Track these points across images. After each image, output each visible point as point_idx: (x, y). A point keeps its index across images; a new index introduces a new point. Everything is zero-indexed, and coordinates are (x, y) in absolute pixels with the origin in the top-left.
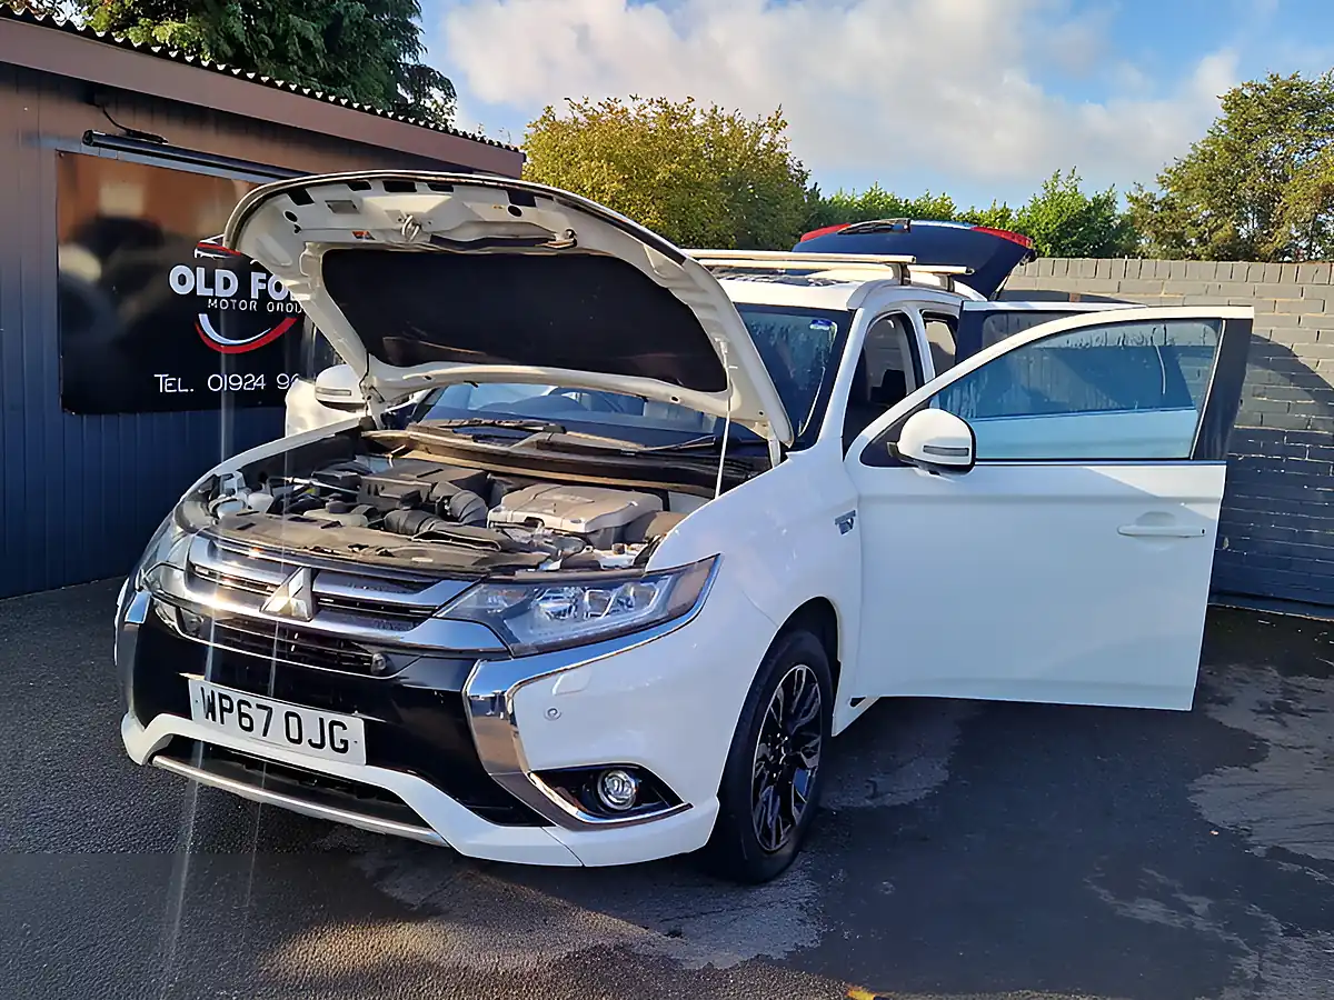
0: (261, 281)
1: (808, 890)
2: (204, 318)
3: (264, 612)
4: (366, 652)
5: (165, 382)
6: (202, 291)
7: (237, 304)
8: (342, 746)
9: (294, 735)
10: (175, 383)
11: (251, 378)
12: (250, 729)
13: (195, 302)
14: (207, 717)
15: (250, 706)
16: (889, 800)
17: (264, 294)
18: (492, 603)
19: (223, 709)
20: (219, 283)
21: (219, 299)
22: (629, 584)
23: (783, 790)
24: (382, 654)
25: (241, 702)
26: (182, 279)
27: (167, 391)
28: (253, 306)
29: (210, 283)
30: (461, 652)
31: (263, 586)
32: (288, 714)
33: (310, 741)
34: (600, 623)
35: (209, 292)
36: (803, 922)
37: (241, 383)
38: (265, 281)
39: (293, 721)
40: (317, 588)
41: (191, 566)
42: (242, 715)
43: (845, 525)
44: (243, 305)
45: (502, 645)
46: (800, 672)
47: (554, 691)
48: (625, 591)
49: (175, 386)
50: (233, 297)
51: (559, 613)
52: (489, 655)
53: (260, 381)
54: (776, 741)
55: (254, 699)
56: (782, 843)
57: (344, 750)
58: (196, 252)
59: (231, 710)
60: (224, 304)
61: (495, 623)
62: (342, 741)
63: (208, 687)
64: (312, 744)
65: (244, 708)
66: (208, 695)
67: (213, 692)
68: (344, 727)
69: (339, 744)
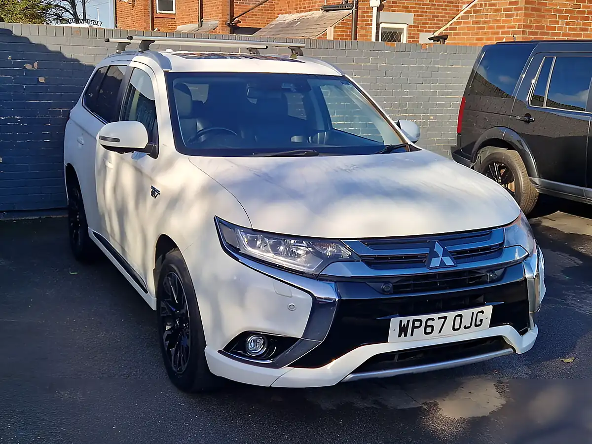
3: (429, 269)
8: (480, 323)
9: (457, 326)
12: (431, 333)
14: (401, 336)
15: (434, 320)
19: (414, 327)
25: (428, 320)
32: (456, 317)
42: (427, 327)
55: (435, 316)
59: (420, 326)
63: (405, 319)
64: (465, 328)
65: (430, 323)
66: (404, 324)
67: (409, 321)
68: (482, 312)
69: (478, 323)
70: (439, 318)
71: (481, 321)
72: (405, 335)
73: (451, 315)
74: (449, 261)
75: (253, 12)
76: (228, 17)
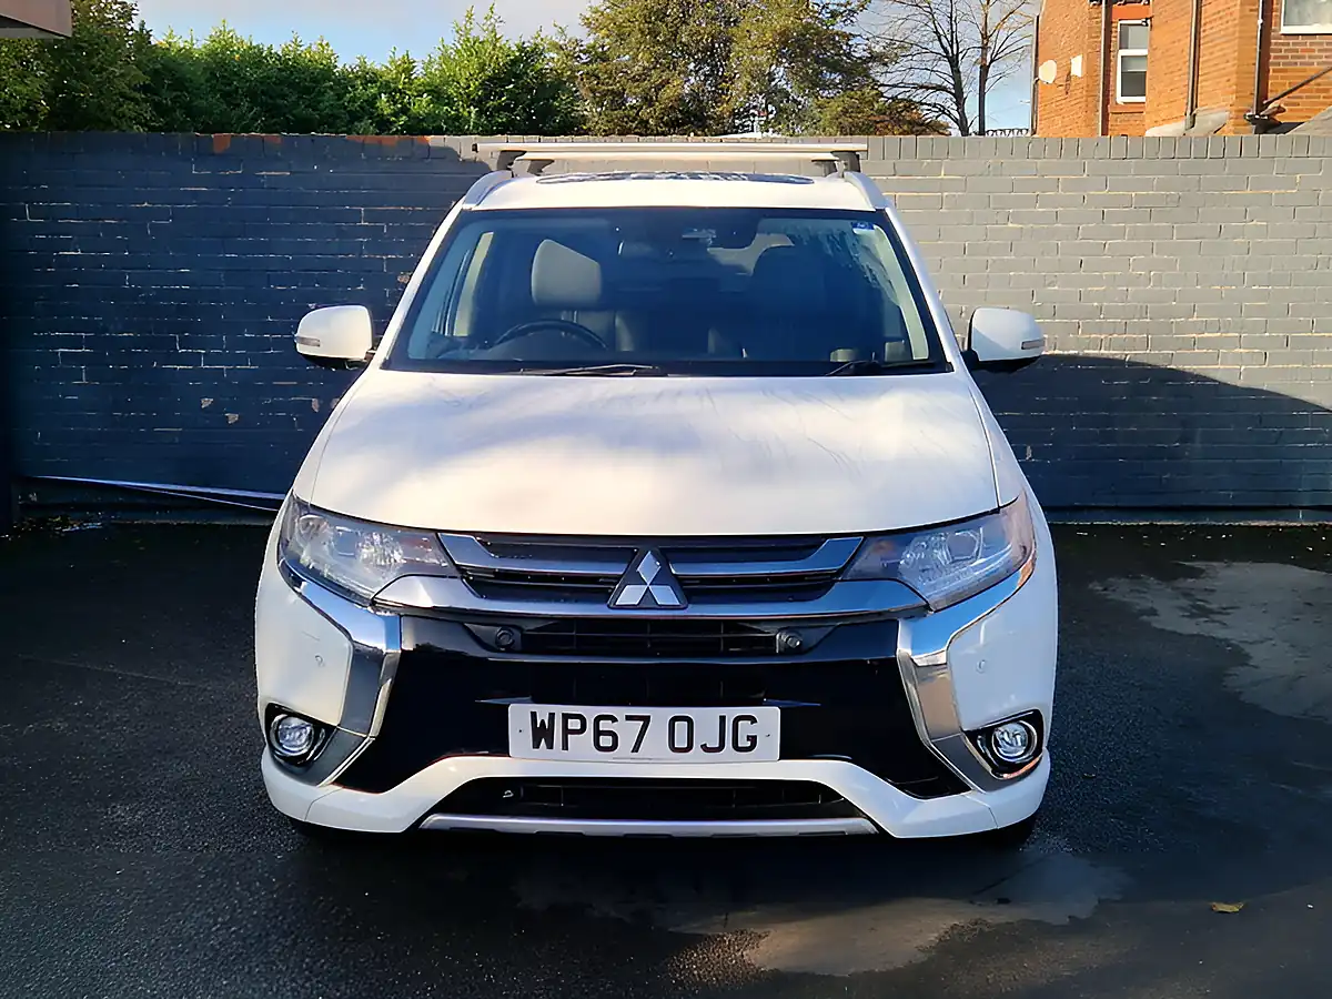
3: (614, 608)
4: (762, 632)
8: (749, 744)
9: (681, 742)
12: (612, 748)
14: (539, 747)
15: (614, 721)
19: (566, 731)
25: (599, 719)
32: (674, 720)
33: (704, 746)
39: (681, 727)
40: (677, 571)
41: (462, 570)
42: (599, 734)
45: (921, 601)
47: (982, 640)
52: (909, 613)
55: (620, 712)
57: (752, 748)
59: (581, 730)
62: (749, 738)
63: (543, 711)
64: (705, 748)
65: (604, 725)
66: (543, 722)
67: (552, 716)
68: (753, 720)
69: (744, 743)
70: (629, 718)
71: (753, 739)
72: (550, 746)
73: (660, 715)
74: (665, 596)
75: (1319, 85)
76: (1254, 101)
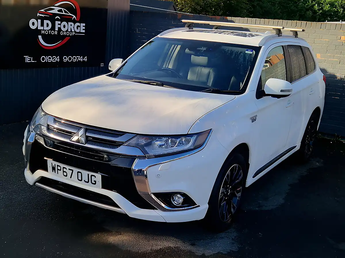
0: (59, 24)
1: (235, 234)
2: (40, 37)
3: (71, 141)
4: (102, 155)
5: (28, 59)
6: (40, 28)
7: (51, 32)
8: (94, 183)
9: (80, 178)
10: (31, 59)
11: (54, 58)
12: (66, 176)
13: (37, 32)
14: (53, 172)
15: (66, 169)
16: (264, 208)
17: (59, 29)
18: (141, 141)
19: (58, 170)
20: (45, 25)
21: (45, 30)
22: (183, 138)
23: (229, 202)
24: (107, 155)
25: (64, 168)
26: (33, 24)
27: (28, 62)
28: (56, 33)
29: (42, 25)
30: (131, 156)
31: (70, 133)
32: (78, 172)
33: (85, 181)
34: (173, 149)
35: (42, 28)
36: (233, 243)
37: (52, 59)
38: (60, 24)
39: (80, 174)
40: (87, 134)
41: (48, 125)
42: (64, 172)
43: (253, 120)
44: (53, 33)
45: (144, 155)
46: (236, 167)
47: (159, 169)
48: (182, 139)
49: (30, 60)
50: (49, 30)
51: (161, 145)
52: (140, 157)
53: (58, 59)
54: (227, 188)
55: (68, 167)
56: (228, 219)
57: (95, 184)
58: (38, 14)
59: (60, 170)
60: (47, 32)
61: (141, 148)
62: (95, 181)
65: (64, 170)
67: (55, 164)
68: (95, 177)
72: (55, 172)
73: (76, 170)
